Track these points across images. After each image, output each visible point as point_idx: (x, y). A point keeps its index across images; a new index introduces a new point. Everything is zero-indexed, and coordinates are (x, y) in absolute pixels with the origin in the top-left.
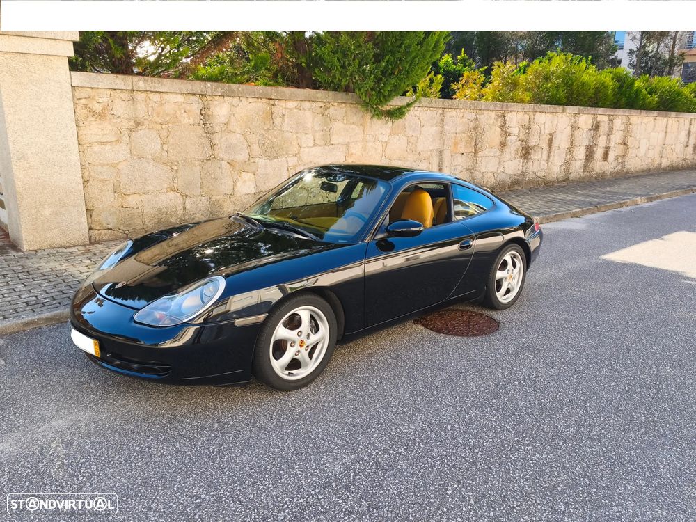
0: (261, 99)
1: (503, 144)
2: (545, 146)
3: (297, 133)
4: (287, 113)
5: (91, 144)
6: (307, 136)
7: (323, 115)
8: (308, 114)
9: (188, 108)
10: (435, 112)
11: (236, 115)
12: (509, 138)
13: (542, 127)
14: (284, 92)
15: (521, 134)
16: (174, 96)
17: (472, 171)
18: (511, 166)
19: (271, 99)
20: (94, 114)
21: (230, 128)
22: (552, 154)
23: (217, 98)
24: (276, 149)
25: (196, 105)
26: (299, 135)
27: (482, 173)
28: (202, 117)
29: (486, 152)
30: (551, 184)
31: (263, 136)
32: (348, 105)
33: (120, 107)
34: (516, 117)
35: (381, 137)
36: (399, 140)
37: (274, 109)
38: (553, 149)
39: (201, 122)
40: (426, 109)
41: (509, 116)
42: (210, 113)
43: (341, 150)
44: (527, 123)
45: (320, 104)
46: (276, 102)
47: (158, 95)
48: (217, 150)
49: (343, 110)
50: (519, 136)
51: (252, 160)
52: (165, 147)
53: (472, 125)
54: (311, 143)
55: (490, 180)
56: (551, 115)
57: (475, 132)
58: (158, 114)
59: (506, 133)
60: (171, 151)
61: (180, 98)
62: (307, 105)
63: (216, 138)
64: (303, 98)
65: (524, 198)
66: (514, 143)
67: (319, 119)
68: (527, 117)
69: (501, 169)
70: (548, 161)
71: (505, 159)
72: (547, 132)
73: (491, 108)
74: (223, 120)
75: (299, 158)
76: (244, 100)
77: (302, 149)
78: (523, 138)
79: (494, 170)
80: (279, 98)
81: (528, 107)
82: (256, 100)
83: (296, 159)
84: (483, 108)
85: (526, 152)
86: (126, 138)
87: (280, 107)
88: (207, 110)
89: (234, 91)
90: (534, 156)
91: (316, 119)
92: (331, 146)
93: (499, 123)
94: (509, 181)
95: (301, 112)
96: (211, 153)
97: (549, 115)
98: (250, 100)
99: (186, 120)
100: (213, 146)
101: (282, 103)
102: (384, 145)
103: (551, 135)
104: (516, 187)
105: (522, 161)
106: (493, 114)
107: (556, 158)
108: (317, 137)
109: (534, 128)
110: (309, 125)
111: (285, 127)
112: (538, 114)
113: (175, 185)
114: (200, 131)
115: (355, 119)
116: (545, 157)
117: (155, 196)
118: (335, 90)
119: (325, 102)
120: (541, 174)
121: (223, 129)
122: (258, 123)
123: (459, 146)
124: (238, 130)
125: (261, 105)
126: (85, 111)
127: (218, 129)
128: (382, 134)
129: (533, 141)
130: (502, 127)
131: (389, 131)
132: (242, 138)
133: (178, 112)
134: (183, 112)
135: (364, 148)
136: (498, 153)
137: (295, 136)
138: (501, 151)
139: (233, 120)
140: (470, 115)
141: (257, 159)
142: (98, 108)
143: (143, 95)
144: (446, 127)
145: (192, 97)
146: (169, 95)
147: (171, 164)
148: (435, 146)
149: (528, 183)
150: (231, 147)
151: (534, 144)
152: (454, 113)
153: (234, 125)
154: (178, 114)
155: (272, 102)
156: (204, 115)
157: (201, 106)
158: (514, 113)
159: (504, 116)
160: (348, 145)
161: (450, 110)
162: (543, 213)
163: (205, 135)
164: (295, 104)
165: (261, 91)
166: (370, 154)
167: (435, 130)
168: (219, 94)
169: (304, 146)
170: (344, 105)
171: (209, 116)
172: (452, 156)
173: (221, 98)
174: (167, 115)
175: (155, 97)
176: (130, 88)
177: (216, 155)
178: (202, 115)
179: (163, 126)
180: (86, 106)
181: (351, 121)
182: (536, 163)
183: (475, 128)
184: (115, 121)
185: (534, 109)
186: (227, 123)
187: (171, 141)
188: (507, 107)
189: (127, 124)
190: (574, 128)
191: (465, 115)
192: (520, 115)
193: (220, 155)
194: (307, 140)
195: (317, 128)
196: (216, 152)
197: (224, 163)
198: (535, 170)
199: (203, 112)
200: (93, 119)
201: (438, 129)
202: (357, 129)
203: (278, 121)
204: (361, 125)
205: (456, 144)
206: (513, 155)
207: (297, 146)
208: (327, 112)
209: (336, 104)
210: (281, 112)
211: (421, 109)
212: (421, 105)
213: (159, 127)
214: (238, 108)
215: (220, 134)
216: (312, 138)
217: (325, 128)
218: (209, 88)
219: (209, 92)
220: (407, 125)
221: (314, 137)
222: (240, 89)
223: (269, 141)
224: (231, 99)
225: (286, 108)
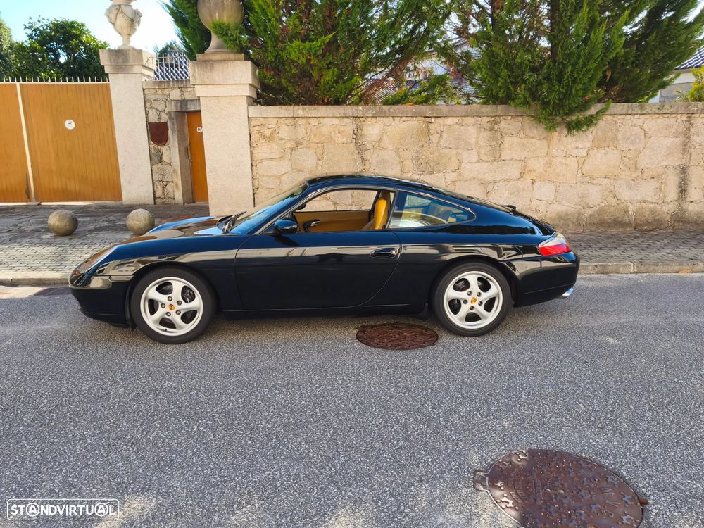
0: (416, 117)
3: (458, 149)
4: (445, 129)
5: (262, 161)
6: (469, 151)
7: (491, 130)
8: (472, 130)
9: (342, 129)
10: (673, 119)
11: (388, 133)
14: (441, 109)
16: (329, 120)
19: (427, 117)
20: (264, 137)
21: (382, 144)
23: (369, 119)
24: (432, 164)
25: (349, 126)
26: (459, 151)
28: (354, 137)
31: (417, 151)
32: (526, 118)
33: (285, 131)
35: (575, 152)
37: (431, 126)
39: (354, 141)
40: (656, 116)
42: (363, 133)
43: (515, 166)
45: (487, 119)
46: (433, 120)
47: (316, 120)
48: (368, 164)
49: (519, 124)
52: (320, 163)
54: (475, 158)
58: (315, 135)
61: (336, 121)
62: (470, 120)
63: (367, 155)
64: (464, 114)
67: (485, 134)
74: (374, 138)
75: (460, 174)
76: (397, 119)
77: (463, 165)
80: (435, 115)
82: (410, 118)
83: (455, 174)
86: (288, 156)
87: (437, 124)
88: (359, 131)
89: (385, 112)
91: (481, 134)
92: (502, 162)
95: (463, 128)
96: (362, 168)
98: (404, 119)
99: (340, 139)
100: (364, 161)
101: (440, 121)
102: (581, 161)
108: (483, 152)
110: (473, 141)
111: (443, 142)
114: (352, 148)
115: (535, 132)
119: (493, 117)
121: (375, 146)
122: (413, 139)
124: (390, 147)
125: (416, 123)
126: (258, 135)
127: (369, 146)
128: (576, 148)
131: (589, 145)
132: (394, 154)
133: (333, 133)
134: (337, 132)
135: (550, 164)
137: (454, 152)
139: (385, 137)
141: (411, 174)
142: (268, 132)
143: (304, 121)
144: (694, 138)
145: (346, 120)
146: (326, 119)
150: (382, 162)
153: (386, 142)
155: (427, 120)
156: (357, 135)
157: (354, 127)
160: (524, 161)
163: (357, 152)
164: (456, 120)
166: (558, 170)
167: (672, 141)
168: (371, 115)
169: (466, 161)
170: (520, 118)
171: (361, 135)
173: (374, 119)
174: (323, 135)
175: (314, 122)
176: (291, 115)
177: (367, 171)
178: (355, 134)
179: (319, 145)
180: (259, 132)
181: (531, 135)
184: (280, 142)
186: (379, 141)
187: (325, 157)
189: (288, 145)
193: (372, 170)
194: (469, 157)
195: (482, 143)
196: (367, 167)
199: (355, 132)
200: (264, 141)
202: (538, 143)
203: (434, 138)
204: (545, 138)
207: (457, 162)
208: (496, 126)
209: (509, 118)
210: (438, 128)
211: (647, 116)
212: (644, 112)
213: (315, 146)
214: (391, 127)
215: (372, 151)
216: (476, 153)
217: (494, 143)
218: (360, 110)
219: (360, 114)
220: (620, 136)
221: (478, 152)
222: (391, 110)
223: (423, 157)
224: (384, 119)
225: (444, 125)
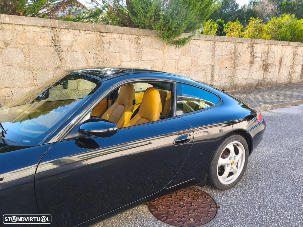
0: (95, 31)
1: (251, 63)
2: (277, 64)
3: (119, 53)
4: (112, 41)
6: (126, 55)
7: (137, 43)
8: (127, 42)
9: (43, 35)
10: (209, 43)
11: (77, 41)
12: (255, 59)
13: (276, 53)
14: (110, 28)
15: (263, 57)
16: (33, 27)
17: (232, 77)
18: (256, 75)
19: (102, 32)
21: (73, 48)
22: (282, 68)
23: (63, 30)
24: (105, 62)
25: (49, 34)
26: (120, 54)
27: (239, 79)
28: (53, 42)
29: (241, 67)
30: (280, 85)
31: (96, 54)
32: (153, 37)
34: (260, 48)
35: (174, 57)
36: (186, 58)
37: (104, 38)
38: (282, 65)
39: (53, 45)
40: (204, 41)
41: (255, 46)
42: (59, 39)
43: (149, 64)
44: (267, 51)
45: (135, 36)
46: (105, 34)
47: (21, 27)
49: (150, 41)
50: (261, 58)
52: (27, 59)
53: (233, 51)
54: (129, 60)
55: (244, 83)
56: (281, 47)
57: (234, 56)
58: (21, 39)
59: (253, 56)
60: (32, 61)
61: (37, 29)
62: (125, 36)
63: (63, 55)
64: (123, 32)
65: (263, 93)
66: (258, 62)
67: (134, 45)
68: (267, 47)
69: (250, 76)
70: (279, 72)
71: (253, 71)
72: (279, 56)
73: (244, 42)
74: (68, 43)
76: (82, 32)
77: (123, 63)
78: (264, 59)
79: (246, 77)
80: (106, 31)
81: (267, 42)
82: (91, 32)
84: (239, 41)
85: (266, 67)
87: (107, 38)
88: (57, 38)
89: (74, 26)
90: (270, 69)
91: (132, 45)
92: (142, 62)
93: (249, 51)
94: (255, 83)
95: (122, 41)
96: (60, 64)
97: (280, 47)
98: (87, 32)
99: (42, 43)
100: (61, 59)
101: (109, 35)
102: (177, 62)
103: (281, 58)
104: (259, 87)
105: (263, 72)
106: (246, 45)
107: (284, 71)
108: (133, 56)
109: (271, 54)
110: (128, 49)
111: (111, 49)
112: (273, 46)
113: (36, 83)
114: (52, 50)
115: (157, 46)
116: (277, 70)
117: (21, 89)
118: (144, 28)
119: (137, 35)
120: (275, 80)
121: (69, 49)
122: (93, 46)
123: (224, 63)
124: (79, 50)
125: (95, 36)
127: (65, 49)
128: (175, 55)
129: (270, 61)
130: (251, 53)
131: (180, 54)
132: (82, 55)
134: (39, 38)
135: (164, 63)
136: (248, 68)
137: (118, 55)
138: (250, 66)
139: (75, 44)
140: (232, 45)
143: (10, 26)
144: (216, 52)
145: (45, 29)
146: (29, 27)
147: (32, 70)
148: (209, 63)
149: (266, 85)
150: (74, 60)
151: (271, 63)
152: (221, 44)
153: (76, 47)
154: (36, 39)
155: (102, 34)
156: (55, 41)
157: (52, 34)
158: (259, 45)
159: (253, 47)
160: (153, 61)
161: (219, 42)
162: (273, 103)
163: (56, 52)
164: (118, 35)
165: (93, 27)
166: (168, 66)
167: (209, 53)
168: (64, 27)
169: (124, 61)
170: (150, 37)
171: (58, 41)
172: (220, 69)
173: (66, 30)
174: (28, 39)
175: (19, 28)
177: (64, 66)
178: (53, 40)
179: (25, 46)
181: (156, 47)
182: (272, 73)
183: (234, 53)
185: (271, 43)
186: (71, 46)
187: (31, 55)
188: (254, 41)
190: (295, 54)
191: (228, 46)
192: (263, 46)
193: (67, 65)
194: (126, 58)
195: (133, 50)
196: (64, 63)
198: (271, 78)
199: (54, 38)
201: (211, 53)
202: (159, 52)
203: (106, 46)
204: (162, 49)
205: (222, 62)
206: (258, 68)
207: (120, 61)
208: (139, 41)
209: (145, 37)
210: (108, 40)
211: (201, 41)
212: (200, 39)
213: (22, 46)
214: (78, 37)
215: (66, 52)
216: (129, 56)
217: (138, 51)
218: (56, 23)
219: (57, 26)
220: (191, 50)
221: (131, 55)
222: (79, 25)
223: (100, 58)
224: (74, 31)
225: (111, 38)
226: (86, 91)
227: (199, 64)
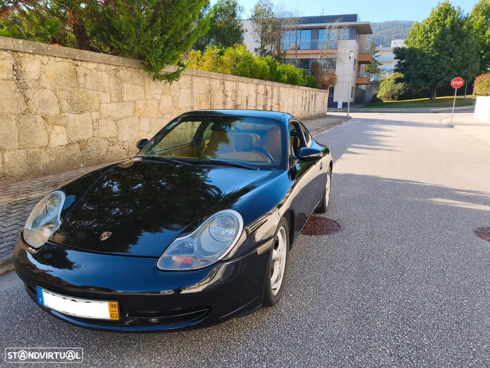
0: (67, 59)
1: (224, 103)
2: (245, 105)
3: (97, 91)
4: (88, 72)
6: (105, 93)
7: (115, 76)
8: (105, 75)
9: (1, 63)
10: (187, 78)
11: (46, 72)
12: (227, 99)
13: (242, 91)
14: (86, 54)
19: (75, 60)
21: (41, 84)
23: (28, 55)
24: (82, 104)
25: (8, 61)
26: (99, 93)
28: (15, 73)
31: (70, 92)
32: (133, 69)
34: (230, 85)
35: (156, 96)
36: (167, 98)
37: (78, 69)
39: (14, 77)
40: (182, 75)
41: (226, 83)
42: (23, 69)
43: (130, 106)
44: (235, 89)
45: (114, 67)
46: (79, 63)
48: (31, 104)
49: (130, 74)
50: (232, 97)
51: (63, 115)
53: (208, 89)
54: (109, 100)
56: (246, 84)
57: (210, 94)
59: (226, 96)
62: (103, 67)
63: (29, 93)
64: (100, 61)
66: (230, 102)
67: (113, 79)
68: (235, 85)
72: (245, 95)
73: (217, 78)
74: (34, 76)
75: (100, 113)
76: (52, 58)
77: (102, 105)
78: (234, 99)
80: (82, 59)
81: (235, 78)
82: (62, 59)
83: (98, 113)
84: (213, 77)
87: (83, 67)
88: (19, 67)
89: (44, 50)
91: (110, 80)
92: (124, 103)
93: (222, 89)
95: (99, 73)
96: (26, 108)
98: (58, 59)
100: (27, 101)
101: (84, 64)
102: (158, 102)
103: (247, 97)
106: (218, 82)
108: (113, 95)
109: (239, 92)
110: (106, 85)
111: (88, 85)
112: (240, 83)
114: (13, 86)
115: (138, 81)
119: (116, 65)
121: (35, 85)
122: (66, 80)
123: (202, 104)
124: (48, 87)
125: (67, 64)
127: (30, 84)
128: (156, 94)
129: (239, 102)
130: (224, 91)
131: (160, 92)
132: (53, 93)
135: (146, 105)
137: (96, 94)
139: (43, 76)
140: (206, 81)
141: (67, 113)
144: (194, 90)
145: (4, 53)
148: (189, 104)
150: (44, 102)
152: (198, 80)
153: (45, 82)
155: (76, 62)
156: (18, 72)
157: (14, 62)
158: (229, 82)
159: (224, 84)
160: (134, 102)
161: (195, 77)
163: (18, 90)
164: (95, 65)
165: (67, 52)
166: (150, 109)
167: (188, 91)
168: (31, 51)
169: (103, 102)
170: (130, 69)
171: (22, 72)
173: (32, 56)
177: (31, 111)
178: (14, 70)
181: (136, 82)
183: (210, 91)
185: (238, 79)
186: (38, 80)
188: (225, 77)
190: (257, 93)
191: (204, 82)
192: (232, 83)
193: (35, 110)
194: (106, 98)
195: (112, 87)
196: (30, 107)
197: (39, 118)
199: (16, 68)
202: (141, 89)
203: (82, 80)
204: (143, 86)
205: (200, 102)
207: (98, 102)
208: (118, 74)
209: (124, 68)
210: (83, 72)
214: (47, 66)
216: (109, 95)
217: (118, 87)
220: (171, 87)
222: (49, 48)
223: (75, 97)
224: (40, 57)
225: (87, 69)
226: (60, 148)
227: (180, 106)
